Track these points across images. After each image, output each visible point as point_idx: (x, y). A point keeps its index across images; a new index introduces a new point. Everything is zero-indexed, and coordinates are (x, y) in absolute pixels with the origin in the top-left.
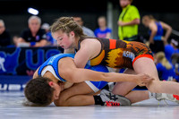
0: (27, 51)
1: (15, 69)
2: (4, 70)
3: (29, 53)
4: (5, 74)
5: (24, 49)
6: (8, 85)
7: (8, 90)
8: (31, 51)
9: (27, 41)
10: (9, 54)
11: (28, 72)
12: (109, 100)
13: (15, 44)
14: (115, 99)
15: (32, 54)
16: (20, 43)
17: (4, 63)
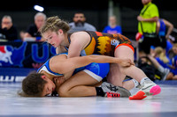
0: (33, 45)
1: (21, 62)
2: (11, 62)
3: (35, 47)
4: (12, 66)
5: (30, 43)
6: (15, 76)
7: (14, 81)
8: (37, 45)
9: (33, 36)
10: (16, 48)
11: (33, 65)
12: (109, 91)
13: (21, 39)
14: (116, 90)
15: (37, 48)
16: (26, 37)
17: (12, 57)
